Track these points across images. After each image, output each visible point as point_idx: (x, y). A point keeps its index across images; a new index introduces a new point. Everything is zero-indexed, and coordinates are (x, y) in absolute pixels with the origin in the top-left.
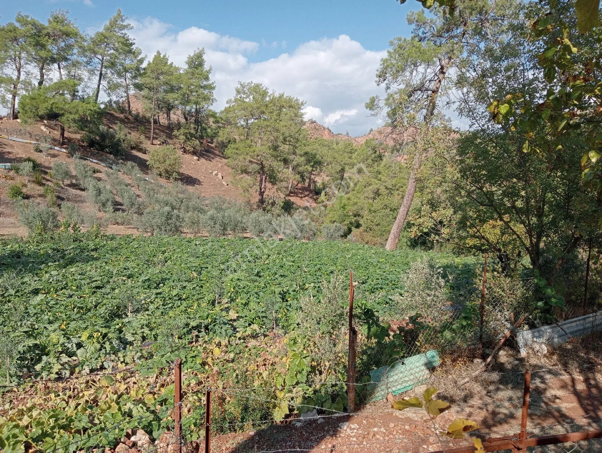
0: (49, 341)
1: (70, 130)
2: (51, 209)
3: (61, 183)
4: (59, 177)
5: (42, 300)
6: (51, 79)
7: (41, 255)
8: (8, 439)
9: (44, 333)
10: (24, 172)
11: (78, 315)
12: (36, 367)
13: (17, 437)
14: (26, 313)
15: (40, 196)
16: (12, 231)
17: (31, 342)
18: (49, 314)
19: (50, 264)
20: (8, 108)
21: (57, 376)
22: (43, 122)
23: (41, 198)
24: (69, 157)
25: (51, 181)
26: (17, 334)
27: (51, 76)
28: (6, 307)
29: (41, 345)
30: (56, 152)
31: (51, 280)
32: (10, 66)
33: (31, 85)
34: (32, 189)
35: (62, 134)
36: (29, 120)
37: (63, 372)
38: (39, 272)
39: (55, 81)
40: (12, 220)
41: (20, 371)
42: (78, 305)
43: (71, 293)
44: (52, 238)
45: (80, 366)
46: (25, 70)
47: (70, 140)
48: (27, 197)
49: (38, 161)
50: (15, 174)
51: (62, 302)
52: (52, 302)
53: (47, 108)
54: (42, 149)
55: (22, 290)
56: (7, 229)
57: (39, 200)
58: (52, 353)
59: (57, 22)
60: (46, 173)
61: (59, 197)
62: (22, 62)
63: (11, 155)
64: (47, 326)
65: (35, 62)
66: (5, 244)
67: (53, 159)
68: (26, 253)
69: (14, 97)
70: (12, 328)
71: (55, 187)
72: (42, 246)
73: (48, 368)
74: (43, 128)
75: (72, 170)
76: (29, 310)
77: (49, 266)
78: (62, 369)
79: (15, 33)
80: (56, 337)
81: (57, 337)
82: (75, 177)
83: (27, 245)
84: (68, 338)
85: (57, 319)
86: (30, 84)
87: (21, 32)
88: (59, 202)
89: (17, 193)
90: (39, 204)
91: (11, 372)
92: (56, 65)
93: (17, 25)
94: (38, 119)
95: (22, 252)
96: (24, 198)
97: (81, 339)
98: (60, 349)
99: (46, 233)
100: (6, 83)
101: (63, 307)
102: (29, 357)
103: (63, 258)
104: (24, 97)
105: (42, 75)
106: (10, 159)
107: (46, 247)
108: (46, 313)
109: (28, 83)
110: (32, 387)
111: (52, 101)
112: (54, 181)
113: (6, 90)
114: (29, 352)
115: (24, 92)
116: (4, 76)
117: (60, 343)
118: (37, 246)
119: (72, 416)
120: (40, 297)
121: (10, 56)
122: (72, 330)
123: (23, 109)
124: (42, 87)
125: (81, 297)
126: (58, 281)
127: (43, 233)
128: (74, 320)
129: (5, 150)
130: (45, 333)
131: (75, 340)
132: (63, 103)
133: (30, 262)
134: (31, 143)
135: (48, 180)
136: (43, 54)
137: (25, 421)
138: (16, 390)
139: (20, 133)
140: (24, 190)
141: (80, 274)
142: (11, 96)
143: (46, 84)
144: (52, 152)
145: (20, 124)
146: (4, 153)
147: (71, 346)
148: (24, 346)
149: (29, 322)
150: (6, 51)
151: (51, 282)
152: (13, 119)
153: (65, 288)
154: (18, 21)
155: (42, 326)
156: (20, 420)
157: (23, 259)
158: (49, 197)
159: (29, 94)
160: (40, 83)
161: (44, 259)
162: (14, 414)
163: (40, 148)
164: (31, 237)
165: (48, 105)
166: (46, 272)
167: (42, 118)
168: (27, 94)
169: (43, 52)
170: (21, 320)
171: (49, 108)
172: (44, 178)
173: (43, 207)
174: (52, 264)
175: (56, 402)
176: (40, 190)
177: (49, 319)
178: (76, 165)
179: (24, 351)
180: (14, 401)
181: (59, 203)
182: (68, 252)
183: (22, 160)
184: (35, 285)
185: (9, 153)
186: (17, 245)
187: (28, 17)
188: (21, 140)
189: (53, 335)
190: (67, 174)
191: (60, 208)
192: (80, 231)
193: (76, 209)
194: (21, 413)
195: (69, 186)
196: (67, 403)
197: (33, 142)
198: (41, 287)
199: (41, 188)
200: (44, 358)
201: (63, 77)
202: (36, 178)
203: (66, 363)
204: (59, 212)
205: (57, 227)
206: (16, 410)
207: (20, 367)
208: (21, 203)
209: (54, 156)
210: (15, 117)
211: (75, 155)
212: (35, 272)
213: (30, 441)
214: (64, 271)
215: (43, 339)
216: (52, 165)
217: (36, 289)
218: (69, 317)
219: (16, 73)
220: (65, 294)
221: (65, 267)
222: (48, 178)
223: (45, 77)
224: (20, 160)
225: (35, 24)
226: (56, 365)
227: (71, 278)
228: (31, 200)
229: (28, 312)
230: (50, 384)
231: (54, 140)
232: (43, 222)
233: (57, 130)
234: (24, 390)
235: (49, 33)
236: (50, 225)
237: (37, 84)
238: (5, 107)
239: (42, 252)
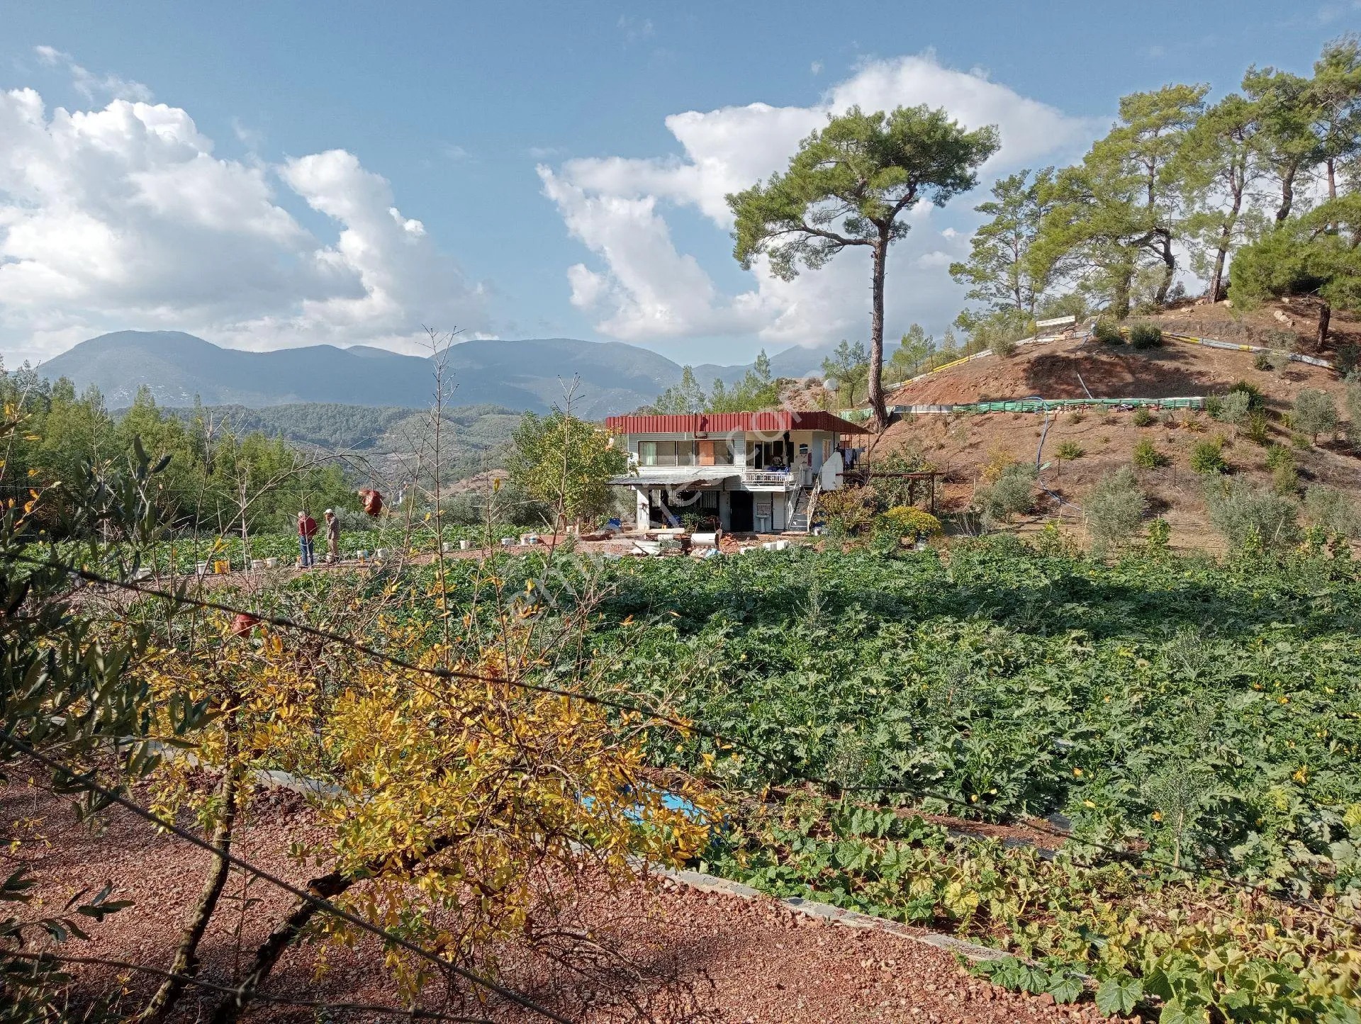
0: (1268, 801)
1: (1344, 314)
2: (1282, 498)
3: (1310, 438)
4: (1308, 426)
5: (1254, 705)
6: (1308, 202)
7: (1254, 601)
8: (1178, 984)
9: (1256, 780)
10: (1229, 415)
11: (1338, 760)
12: (1232, 850)
13: (1196, 990)
14: (1218, 725)
15: (1260, 467)
16: (1195, 540)
17: (1228, 793)
18: (1270, 739)
19: (1274, 624)
20: (1208, 279)
21: (1279, 887)
22: (1280, 300)
23: (1261, 474)
24: (1336, 379)
25: (1287, 435)
26: (1199, 766)
27: (1308, 195)
28: (1178, 703)
29: (1248, 805)
30: (1303, 368)
31: (1276, 663)
32: (1220, 188)
33: (1261, 221)
34: (1246, 452)
35: (1324, 326)
36: (1251, 300)
37: (1297, 883)
38: (1249, 638)
39: (1318, 203)
40: (1194, 517)
41: (1201, 849)
42: (1340, 734)
43: (1322, 702)
44: (1280, 565)
45: (1339, 882)
46: (1250, 191)
47: (1340, 338)
48: (1230, 470)
49: (1262, 391)
50: (1210, 420)
51: (1301, 720)
52: (1276, 715)
53: (1292, 270)
54: (1272, 363)
55: (1210, 673)
56: (1183, 536)
57: (1255, 476)
58: (1270, 830)
59: (1338, 64)
60: (1277, 416)
61: (1302, 473)
62: (1247, 175)
63: (1204, 379)
64: (1265, 765)
65: (1275, 169)
66: (1179, 568)
67: (1295, 384)
68: (1222, 592)
69: (1223, 252)
70: (1191, 751)
71: (1295, 449)
72: (1258, 581)
73: (1260, 860)
74: (1279, 315)
75: (1340, 409)
76: (1226, 721)
77: (1271, 630)
78: (1292, 875)
79: (1239, 114)
80: (1281, 795)
81: (1286, 797)
82: (1346, 426)
83: (1224, 576)
84: (1312, 808)
85: (1285, 756)
86: (1258, 219)
87: (1250, 109)
88: (1302, 483)
89: (1210, 459)
90: (1255, 486)
91: (1184, 844)
92: (1323, 167)
93: (1244, 95)
94: (1271, 295)
95: (1214, 589)
96: (1223, 471)
97: (1344, 819)
98: (1291, 827)
99: (1267, 553)
100: (1208, 225)
101: (1301, 731)
102: (1220, 825)
103: (1304, 614)
104: (1243, 251)
105: (1288, 196)
106: (1201, 387)
107: (1266, 585)
108: (1261, 736)
109: (1255, 218)
110: (1222, 890)
111: (1308, 251)
112: (1295, 434)
113: (1207, 241)
114: (1222, 812)
115: (1245, 240)
116: (1207, 212)
117: (1293, 812)
118: (1246, 580)
119: (1321, 998)
120: (1250, 698)
121: (1223, 167)
122: (1322, 790)
123: (1239, 277)
124: (1287, 221)
125: (1345, 717)
126: (1291, 668)
127: (1260, 552)
128: (1327, 767)
129: (1194, 369)
130: (1258, 779)
131: (1329, 818)
132: (1334, 252)
133: (1229, 613)
134: (1248, 351)
135: (1279, 433)
136: (1296, 146)
137: (1211, 961)
138: (1191, 887)
139: (1226, 330)
140: (1226, 455)
141: (1345, 661)
142: (1216, 252)
143: (1296, 214)
144: (1295, 368)
145: (1230, 310)
146: (1191, 374)
147: (1320, 828)
148: (1212, 797)
149: (1224, 747)
150: (1215, 158)
151: (1275, 668)
152: (1216, 301)
153: (1307, 686)
154: (1247, 86)
155: (1253, 763)
156: (1201, 954)
157: (1215, 605)
158: (1279, 472)
159: (1255, 243)
160: (1282, 215)
161: (1260, 612)
162: (1188, 937)
163: (1269, 360)
164: (1233, 558)
165: (1295, 262)
166: (1265, 642)
167: (1278, 292)
168: (1251, 244)
169: (1296, 141)
170: (1207, 739)
171: (1298, 268)
172: (1272, 429)
173: (1265, 494)
174: (1278, 625)
175: (1278, 946)
176: (1261, 454)
177: (1268, 750)
178: (1352, 396)
179: (1211, 807)
180: (1185, 908)
181: (1303, 485)
182: (1318, 602)
183: (1225, 389)
184: (1238, 668)
185: (1201, 374)
186: (1204, 573)
187: (1268, 72)
188: (1229, 345)
189: (1275, 789)
190: (1327, 418)
191: (1303, 498)
192: (1348, 556)
193: (1341, 503)
194: (1202, 942)
195: (1329, 446)
196: (1306, 960)
197: (1255, 348)
198: (1253, 674)
199: (1263, 450)
200: (1252, 835)
201: (1338, 190)
202: (1255, 428)
203: (1303, 864)
204: (1302, 509)
205: (1294, 540)
206: (1193, 930)
207: (1203, 841)
208: (1217, 481)
209: (1299, 377)
210: (1221, 295)
211: (1350, 374)
212: (1240, 638)
213: (1223, 1010)
214: (1306, 647)
215: (1254, 793)
216: (1293, 398)
217: (1243, 678)
218: (1318, 758)
219: (1232, 202)
220: (1307, 701)
221: (1307, 638)
222: (1282, 427)
223: (1295, 198)
224: (1222, 389)
225: (1284, 82)
226: (1279, 861)
227: (1323, 666)
228: (1238, 476)
229: (1224, 724)
230: (1264, 900)
231: (1303, 340)
232: (1263, 527)
233: (1313, 318)
234: (1206, 892)
235: (1313, 95)
236: (1278, 535)
237: (1274, 219)
238: (1201, 278)
239: (1256, 595)
